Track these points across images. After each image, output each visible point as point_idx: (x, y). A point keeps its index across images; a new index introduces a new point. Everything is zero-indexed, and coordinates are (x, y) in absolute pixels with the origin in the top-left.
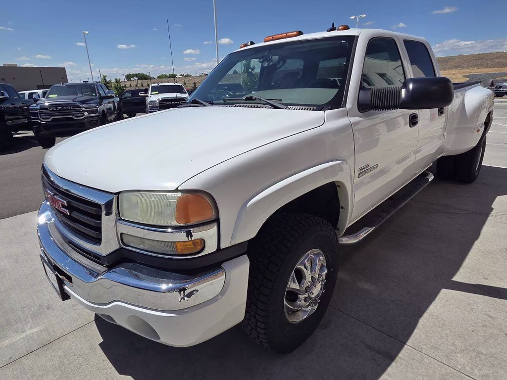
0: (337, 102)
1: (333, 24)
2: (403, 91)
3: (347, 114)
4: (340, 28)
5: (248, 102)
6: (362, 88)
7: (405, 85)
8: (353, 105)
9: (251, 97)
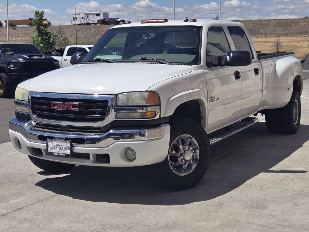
0: (196, 61)
1: (187, 18)
2: (228, 57)
3: (201, 68)
4: (192, 20)
5: (143, 60)
6: (207, 55)
7: (229, 54)
8: (204, 63)
9: (146, 58)
